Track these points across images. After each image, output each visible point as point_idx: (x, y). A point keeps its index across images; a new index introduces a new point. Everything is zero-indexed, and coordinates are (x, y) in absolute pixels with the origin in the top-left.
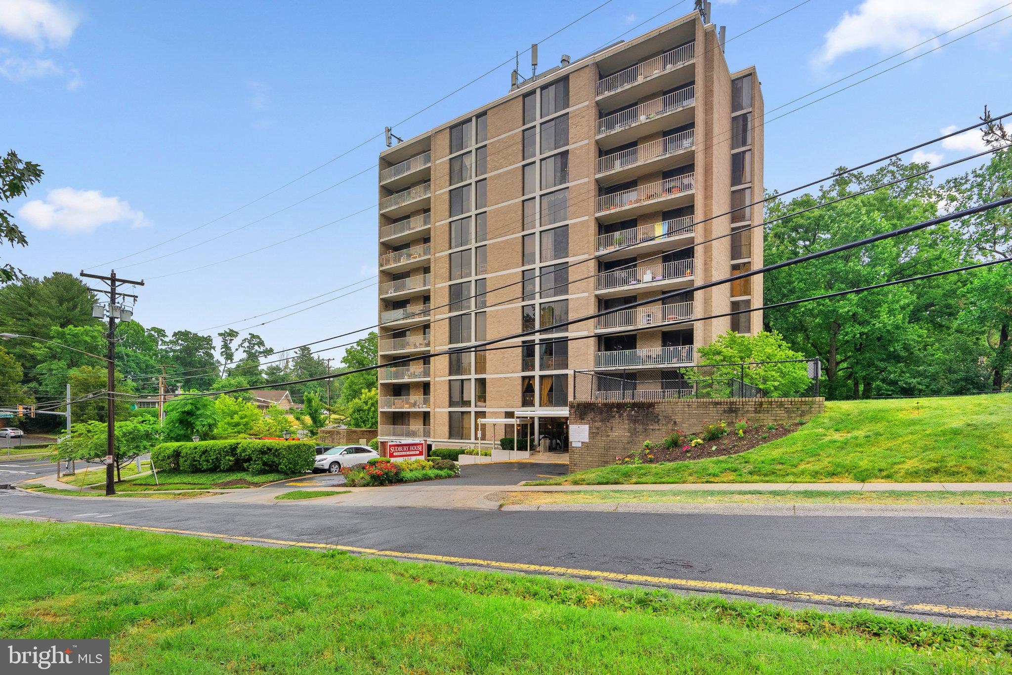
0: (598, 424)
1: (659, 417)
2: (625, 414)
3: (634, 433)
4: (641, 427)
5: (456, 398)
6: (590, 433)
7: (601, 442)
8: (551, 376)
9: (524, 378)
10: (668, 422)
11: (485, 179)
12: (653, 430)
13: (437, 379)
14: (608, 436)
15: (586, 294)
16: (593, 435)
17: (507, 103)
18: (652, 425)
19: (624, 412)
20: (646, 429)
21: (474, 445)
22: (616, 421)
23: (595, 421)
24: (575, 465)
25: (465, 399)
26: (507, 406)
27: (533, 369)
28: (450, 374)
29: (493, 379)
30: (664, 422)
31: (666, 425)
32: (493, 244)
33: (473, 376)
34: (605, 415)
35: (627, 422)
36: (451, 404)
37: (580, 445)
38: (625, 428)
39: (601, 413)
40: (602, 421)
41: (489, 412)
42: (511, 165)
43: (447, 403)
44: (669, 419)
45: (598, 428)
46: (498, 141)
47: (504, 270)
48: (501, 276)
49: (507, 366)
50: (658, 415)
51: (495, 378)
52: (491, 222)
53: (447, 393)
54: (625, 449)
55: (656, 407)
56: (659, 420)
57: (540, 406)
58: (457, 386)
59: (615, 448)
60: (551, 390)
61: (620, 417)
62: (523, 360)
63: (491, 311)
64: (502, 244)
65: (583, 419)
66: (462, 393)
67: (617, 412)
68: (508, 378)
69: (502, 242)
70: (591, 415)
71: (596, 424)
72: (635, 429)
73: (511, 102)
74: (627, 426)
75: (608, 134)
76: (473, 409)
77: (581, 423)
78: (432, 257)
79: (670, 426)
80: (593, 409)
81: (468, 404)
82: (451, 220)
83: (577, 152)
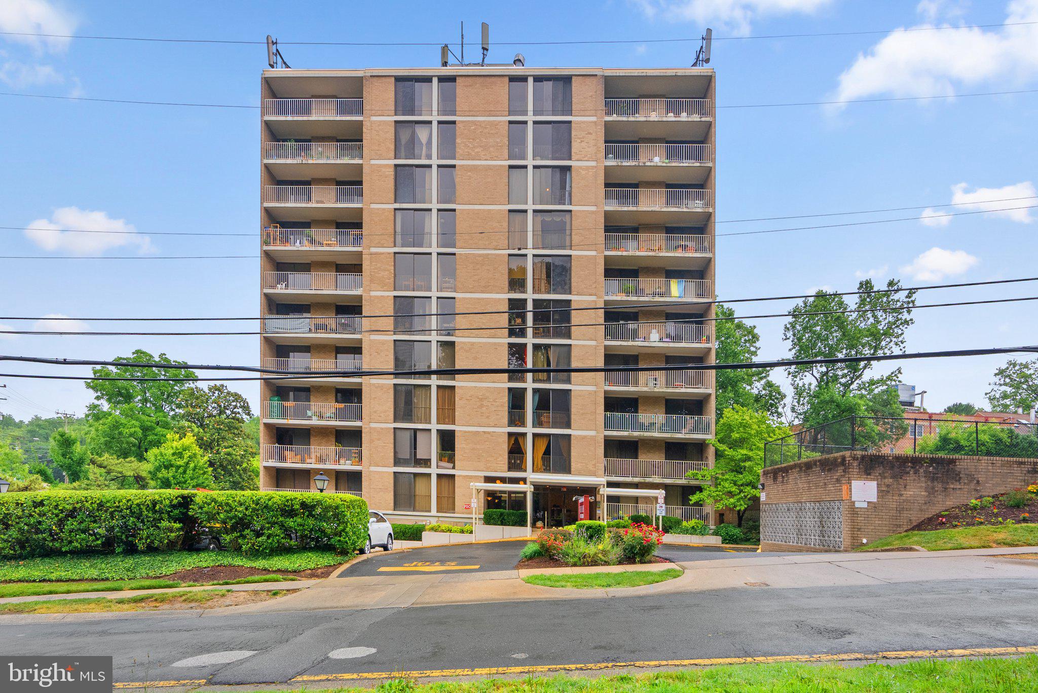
0: (889, 481)
1: (961, 475)
2: (922, 470)
3: (931, 492)
4: (940, 486)
5: (405, 454)
6: (879, 491)
7: (892, 502)
8: (548, 435)
9: (510, 435)
10: (971, 481)
11: (454, 166)
12: (953, 489)
13: (373, 425)
14: (901, 495)
15: (593, 343)
16: (881, 493)
17: (488, 79)
18: (952, 483)
19: (920, 468)
20: (946, 489)
21: (436, 519)
22: (911, 476)
23: (885, 478)
24: (859, 530)
25: (418, 457)
26: (487, 469)
27: (523, 424)
28: (395, 421)
29: (465, 432)
30: (966, 481)
31: (968, 484)
32: (467, 255)
33: (434, 426)
34: (896, 470)
35: (923, 479)
36: (397, 462)
37: (865, 505)
38: (921, 487)
39: (892, 468)
40: (893, 477)
41: (459, 476)
42: (492, 159)
43: (392, 461)
44: (971, 478)
45: (888, 486)
46: (474, 122)
47: (482, 292)
48: (478, 299)
49: (488, 417)
50: (960, 472)
51: (469, 432)
52: (461, 225)
53: (392, 446)
54: (921, 510)
55: (957, 463)
56: (960, 478)
57: (533, 471)
58: (406, 438)
59: (910, 509)
60: (547, 452)
61: (915, 473)
62: (509, 412)
63: (464, 343)
64: (480, 259)
65: (869, 474)
66: (415, 448)
67: (912, 467)
68: (489, 433)
69: (480, 255)
70: (879, 470)
71: (886, 480)
72: (933, 488)
73: (493, 79)
74: (923, 485)
75: (620, 164)
76: (434, 471)
77: (867, 479)
78: (365, 252)
79: (972, 486)
80: (882, 463)
81: (426, 462)
82: (397, 206)
83: (583, 172)
